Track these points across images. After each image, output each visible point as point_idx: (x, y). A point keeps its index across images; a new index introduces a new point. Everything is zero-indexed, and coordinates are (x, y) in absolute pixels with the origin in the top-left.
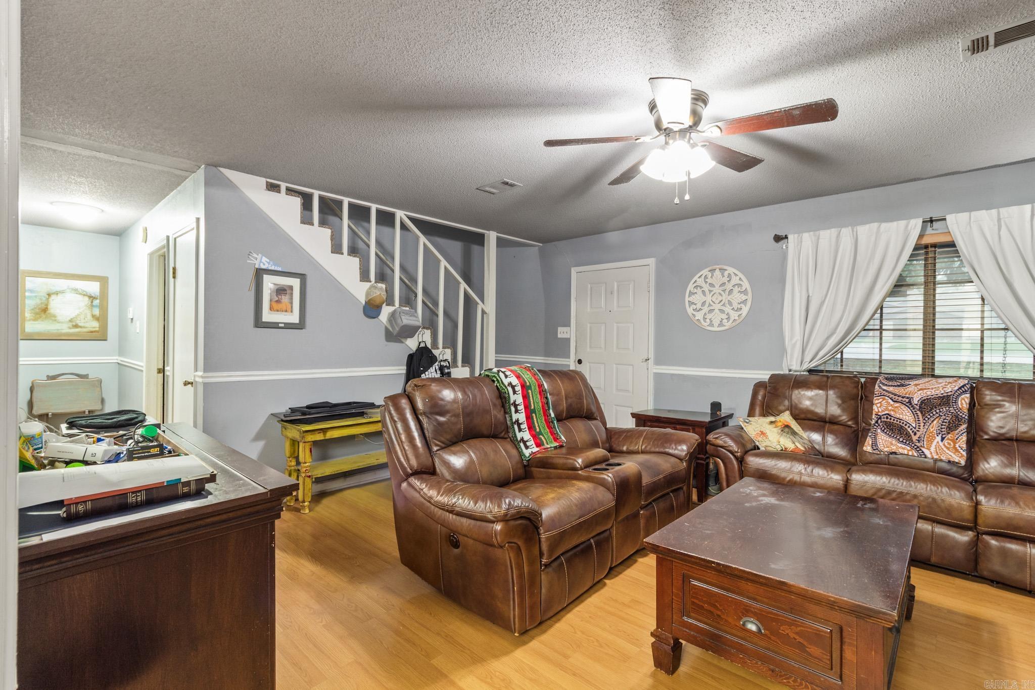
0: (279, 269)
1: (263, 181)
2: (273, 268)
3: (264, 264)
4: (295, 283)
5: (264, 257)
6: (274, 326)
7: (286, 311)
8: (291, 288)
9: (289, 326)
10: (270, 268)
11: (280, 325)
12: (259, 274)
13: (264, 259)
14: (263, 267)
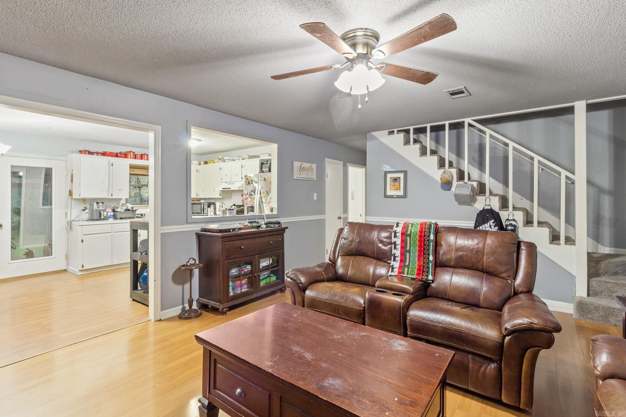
0: (395, 170)
1: (386, 132)
2: (391, 170)
3: (388, 169)
4: (401, 175)
5: (388, 166)
6: (391, 197)
7: (397, 190)
8: (399, 178)
9: (398, 197)
10: (390, 170)
11: (394, 196)
12: (386, 173)
13: (388, 167)
14: (387, 170)
